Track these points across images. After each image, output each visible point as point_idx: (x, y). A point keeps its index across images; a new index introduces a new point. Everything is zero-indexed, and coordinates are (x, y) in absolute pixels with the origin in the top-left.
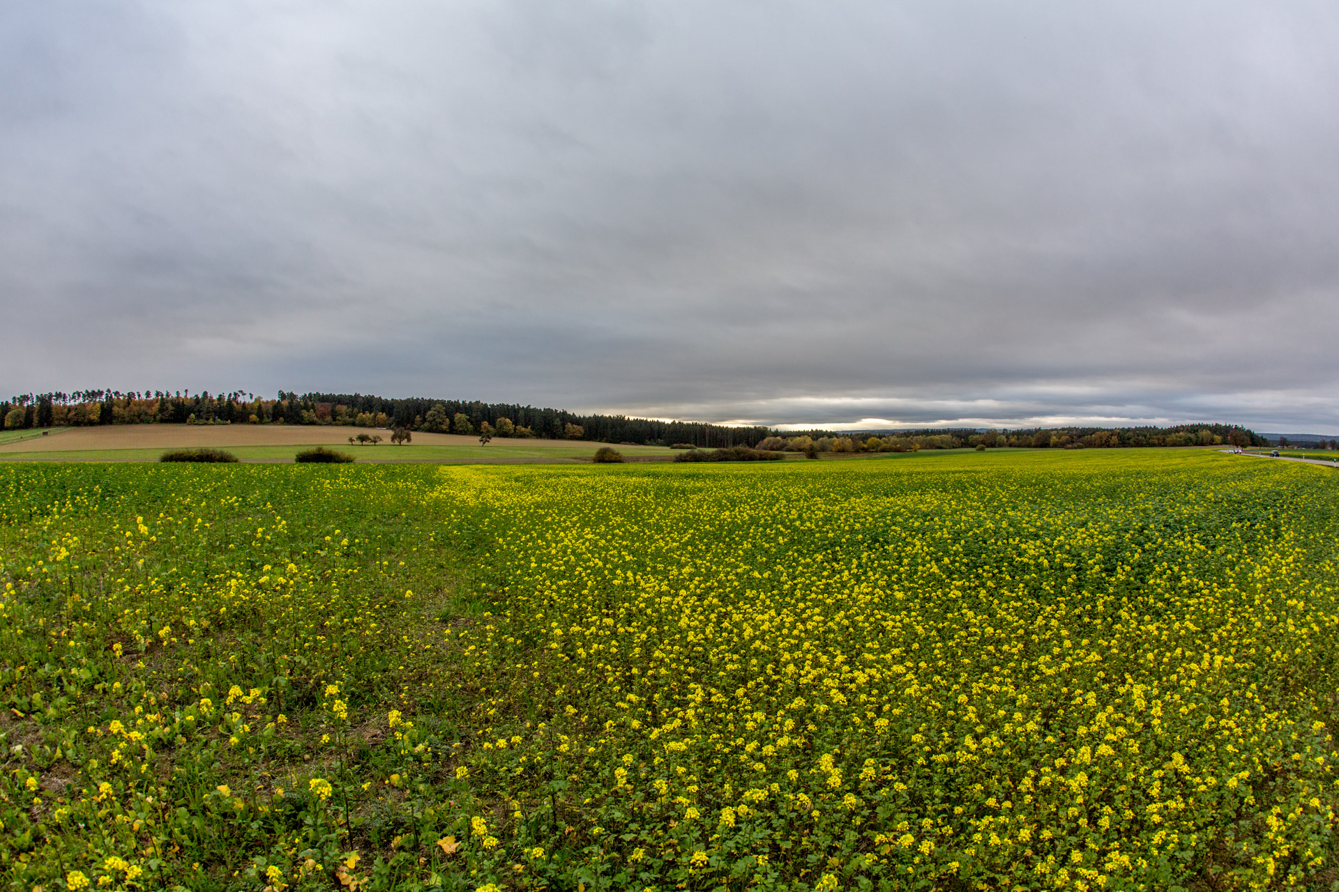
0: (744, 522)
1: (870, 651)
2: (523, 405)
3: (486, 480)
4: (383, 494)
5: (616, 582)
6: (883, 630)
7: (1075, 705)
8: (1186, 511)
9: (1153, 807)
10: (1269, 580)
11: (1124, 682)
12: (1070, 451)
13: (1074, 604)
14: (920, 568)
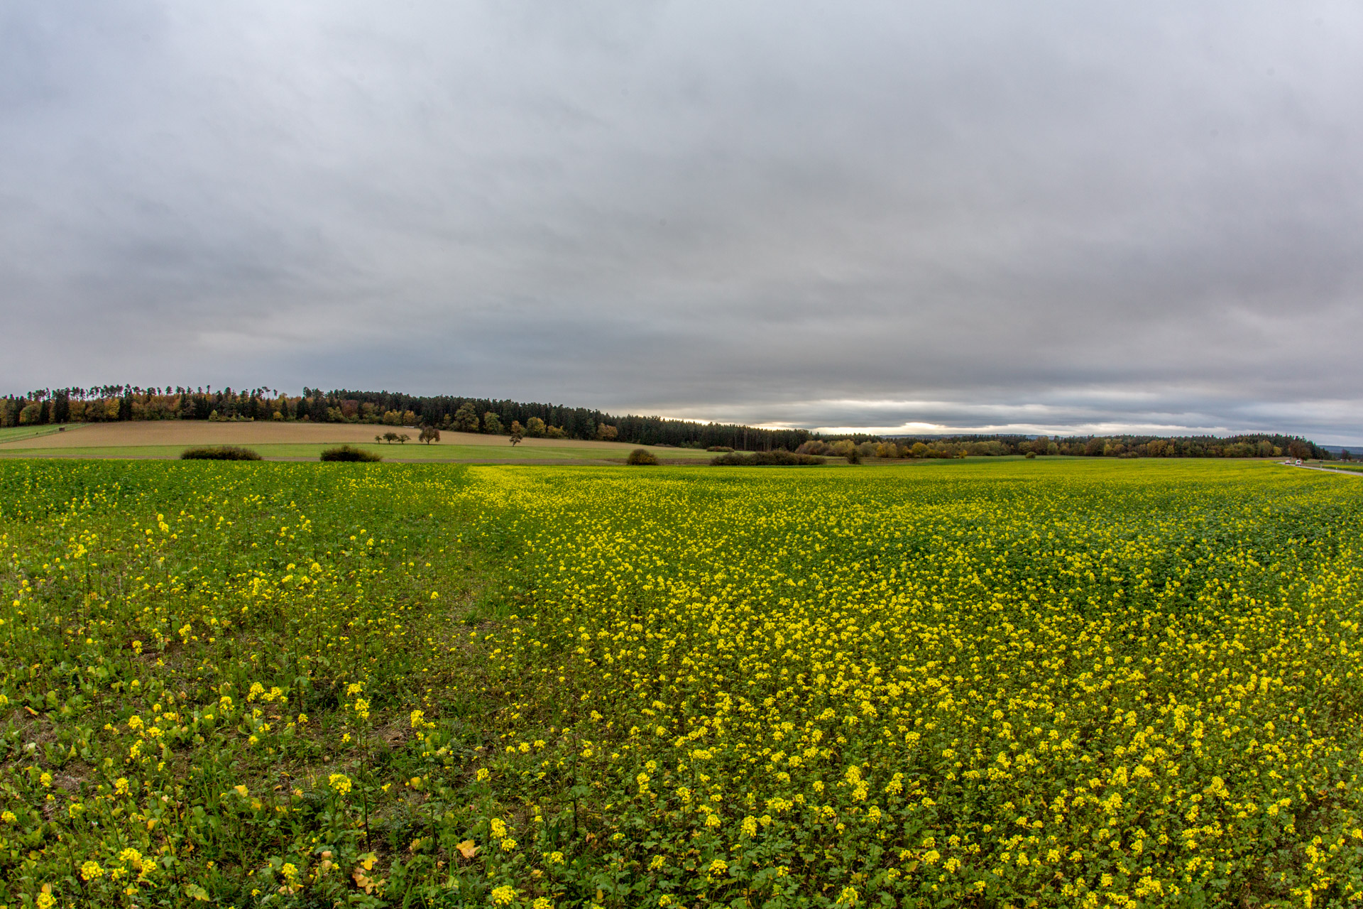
0: (780, 529)
1: (906, 663)
2: (556, 404)
3: (516, 481)
4: (411, 494)
5: (645, 587)
6: (920, 643)
7: (1114, 724)
8: (1240, 525)
9: (1189, 833)
10: (1323, 600)
11: (1167, 702)
12: (1124, 460)
13: (1120, 620)
14: (961, 579)
